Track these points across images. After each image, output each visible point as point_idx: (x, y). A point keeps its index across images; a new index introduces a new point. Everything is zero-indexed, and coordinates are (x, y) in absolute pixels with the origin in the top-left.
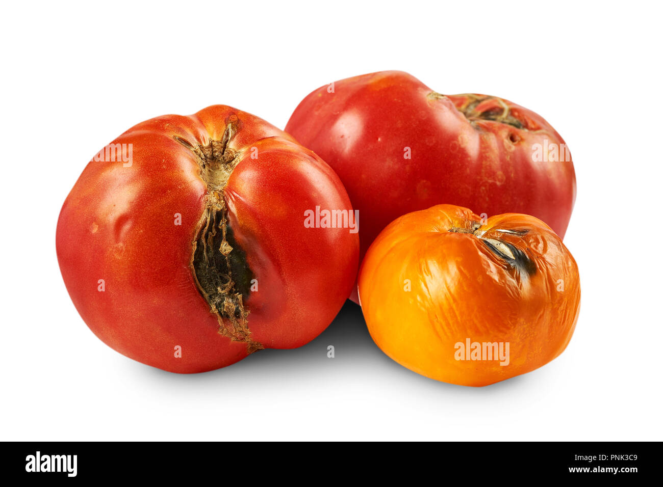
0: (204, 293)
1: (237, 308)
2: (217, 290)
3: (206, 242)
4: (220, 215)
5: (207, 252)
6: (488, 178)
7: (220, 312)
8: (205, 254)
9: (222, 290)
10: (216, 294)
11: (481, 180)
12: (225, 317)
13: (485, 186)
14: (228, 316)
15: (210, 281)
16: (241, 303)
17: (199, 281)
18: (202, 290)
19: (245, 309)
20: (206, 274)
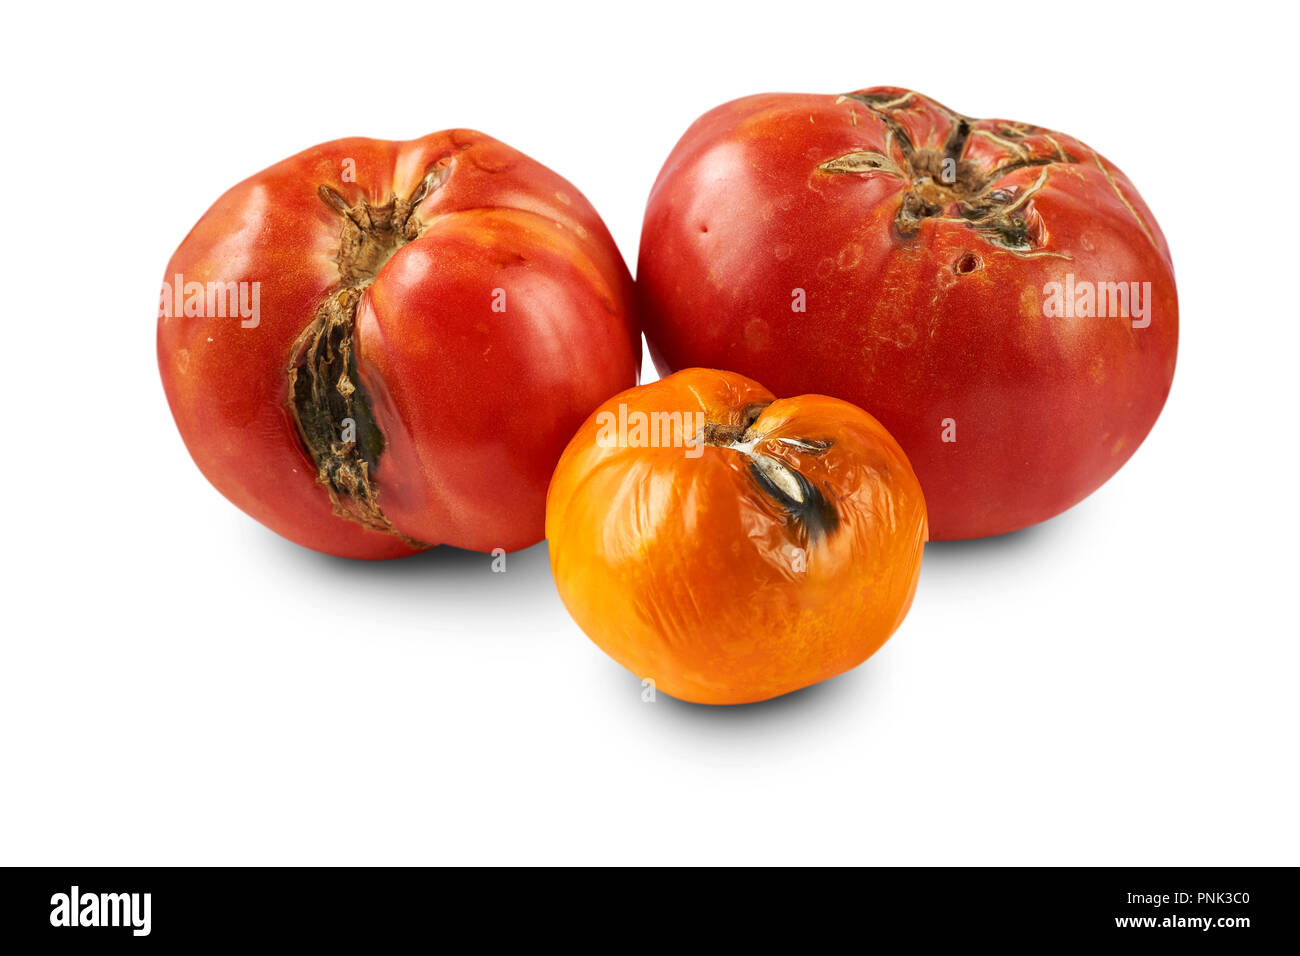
0: (311, 448)
1: (360, 483)
2: (330, 448)
3: (317, 369)
4: (338, 333)
5: (319, 385)
6: (881, 332)
7: (332, 483)
8: (315, 388)
9: (338, 449)
10: (329, 454)
11: (866, 333)
12: (342, 491)
13: (872, 346)
14: (347, 491)
15: (320, 431)
16: (366, 476)
17: (305, 428)
18: (308, 443)
19: (373, 487)
20: (314, 420)
